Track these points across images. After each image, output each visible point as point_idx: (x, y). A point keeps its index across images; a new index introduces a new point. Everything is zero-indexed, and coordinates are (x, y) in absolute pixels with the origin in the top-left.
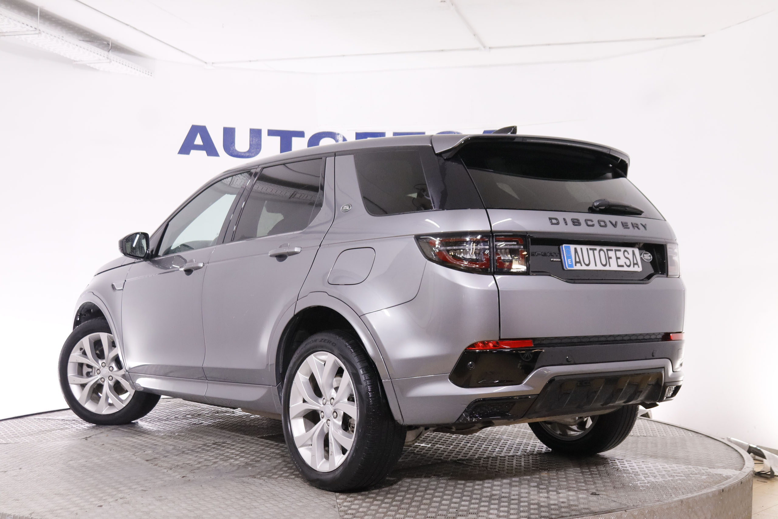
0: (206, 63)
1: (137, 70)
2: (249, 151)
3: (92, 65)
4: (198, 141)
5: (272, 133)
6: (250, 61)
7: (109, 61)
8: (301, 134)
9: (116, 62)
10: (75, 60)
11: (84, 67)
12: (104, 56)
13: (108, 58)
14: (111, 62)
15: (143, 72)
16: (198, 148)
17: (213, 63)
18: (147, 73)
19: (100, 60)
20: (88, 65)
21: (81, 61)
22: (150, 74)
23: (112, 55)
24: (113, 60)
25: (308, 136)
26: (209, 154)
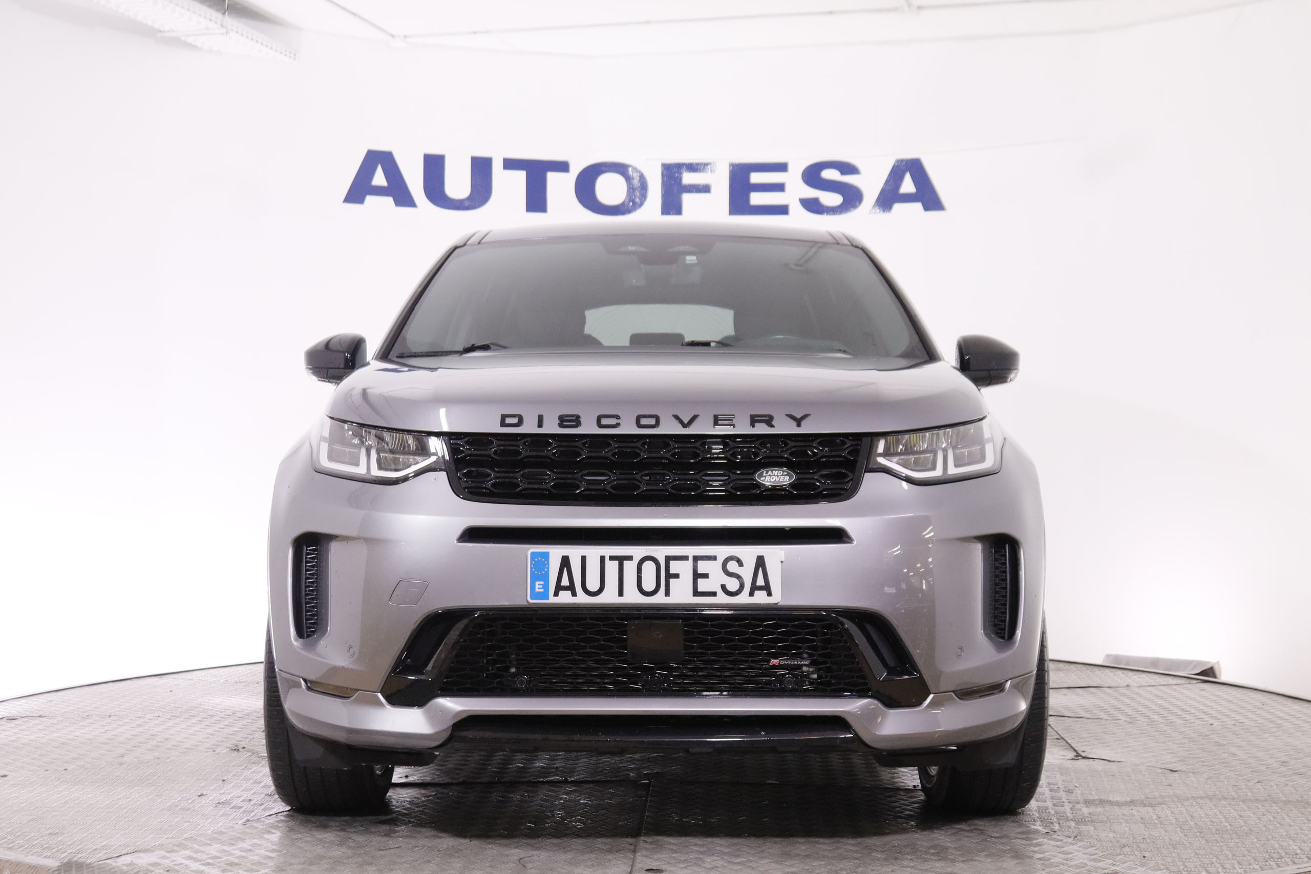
0: (393, 36)
1: (271, 48)
2: (468, 198)
3: (190, 40)
4: (379, 179)
5: (510, 164)
6: (475, 33)
7: (224, 30)
8: (563, 167)
9: (237, 32)
10: (161, 30)
11: (176, 42)
12: (216, 22)
13: (222, 25)
14: (227, 33)
15: (281, 53)
16: (379, 191)
17: (405, 37)
18: (288, 53)
19: (207, 29)
20: (183, 38)
21: (173, 31)
22: (292, 55)
23: (230, 21)
24: (232, 30)
25: (576, 169)
26: (399, 203)
